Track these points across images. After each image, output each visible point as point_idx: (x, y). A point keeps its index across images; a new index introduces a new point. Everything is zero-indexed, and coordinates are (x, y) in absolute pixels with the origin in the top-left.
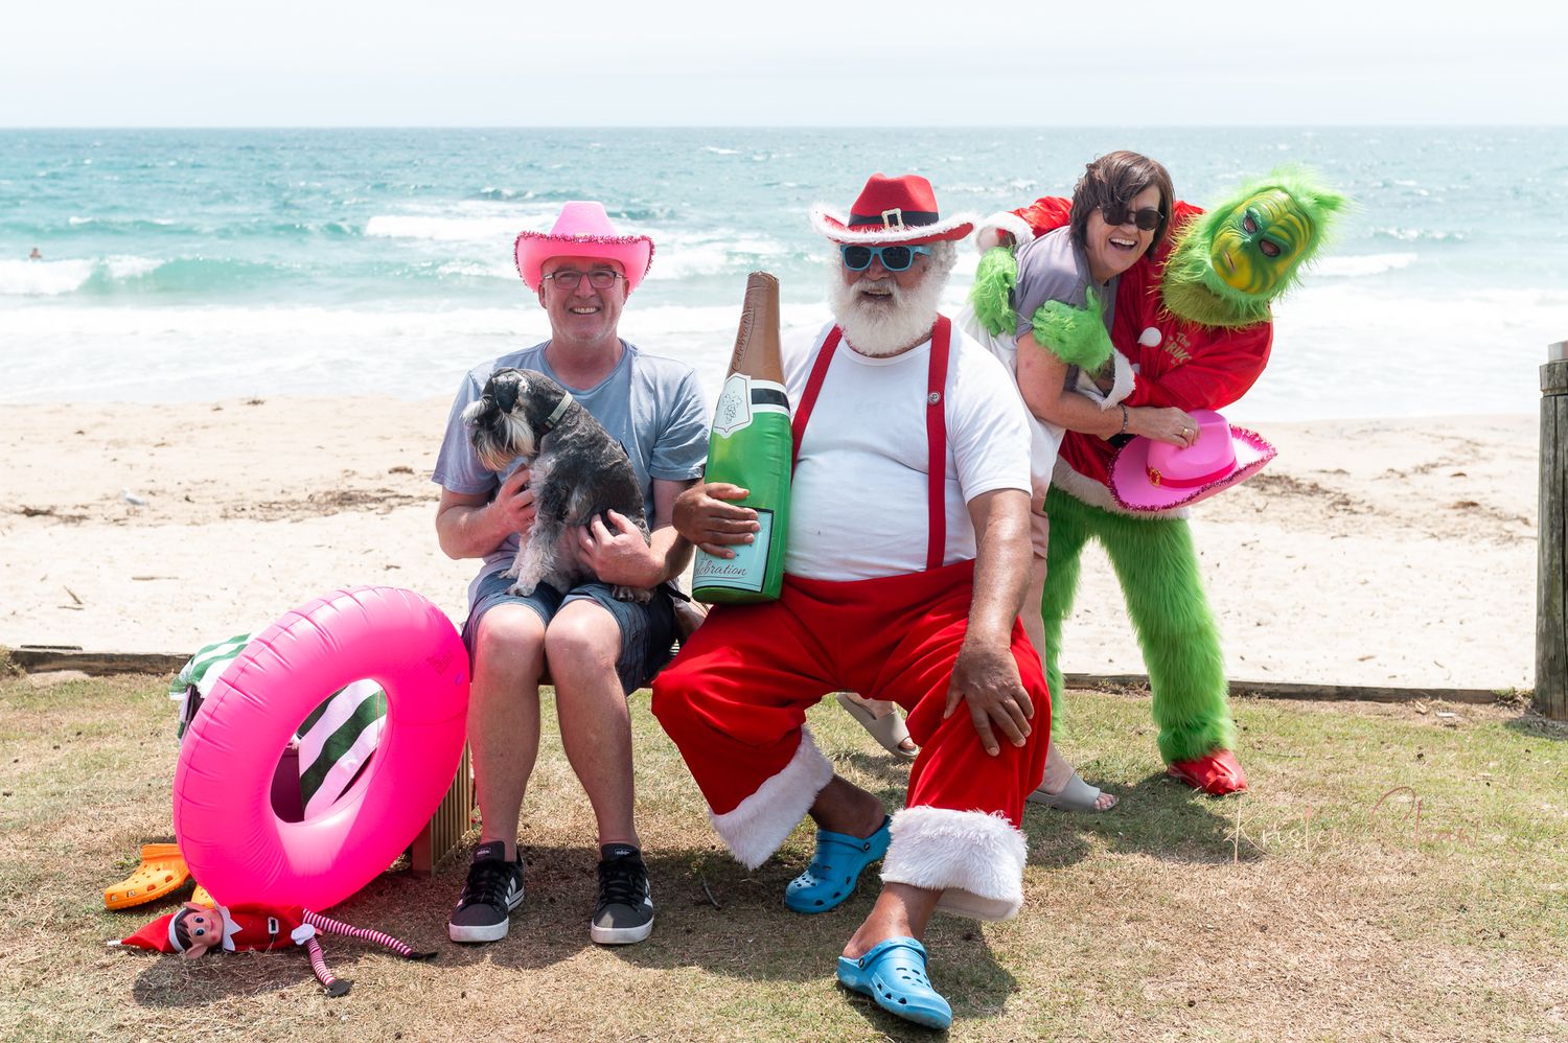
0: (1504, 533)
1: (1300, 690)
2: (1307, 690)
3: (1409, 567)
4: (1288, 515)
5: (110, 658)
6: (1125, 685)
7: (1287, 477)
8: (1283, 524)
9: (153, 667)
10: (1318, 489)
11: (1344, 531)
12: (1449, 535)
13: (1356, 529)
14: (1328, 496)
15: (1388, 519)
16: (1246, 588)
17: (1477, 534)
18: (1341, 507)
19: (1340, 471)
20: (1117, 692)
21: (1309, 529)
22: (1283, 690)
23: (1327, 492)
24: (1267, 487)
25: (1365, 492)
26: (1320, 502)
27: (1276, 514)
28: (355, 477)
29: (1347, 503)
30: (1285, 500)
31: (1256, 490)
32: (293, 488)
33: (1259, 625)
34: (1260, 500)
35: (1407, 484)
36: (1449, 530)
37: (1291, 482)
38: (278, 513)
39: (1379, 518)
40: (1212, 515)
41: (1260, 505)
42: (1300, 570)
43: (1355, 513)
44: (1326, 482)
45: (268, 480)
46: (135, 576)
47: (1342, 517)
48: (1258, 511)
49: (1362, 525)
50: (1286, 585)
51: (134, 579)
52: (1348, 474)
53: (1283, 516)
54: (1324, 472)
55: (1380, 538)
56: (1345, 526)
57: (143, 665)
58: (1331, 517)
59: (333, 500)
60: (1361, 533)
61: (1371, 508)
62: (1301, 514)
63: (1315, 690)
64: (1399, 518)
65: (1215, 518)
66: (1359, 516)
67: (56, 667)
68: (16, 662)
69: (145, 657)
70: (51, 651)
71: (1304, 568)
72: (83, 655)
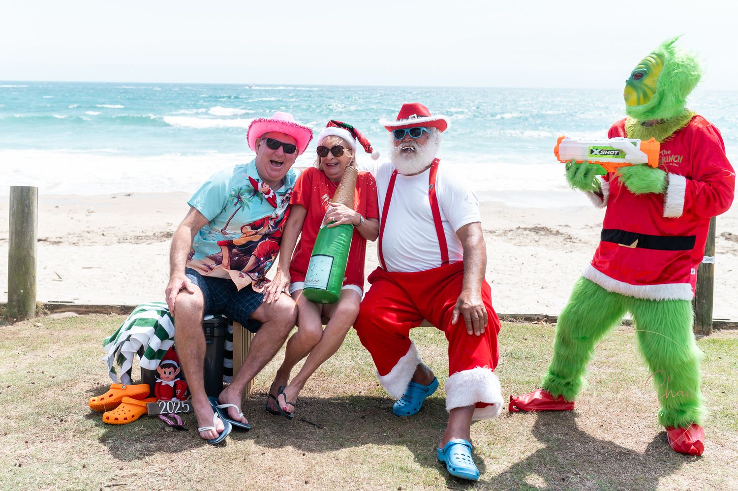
4: (548, 243)
5: (87, 307)
6: (515, 318)
7: (546, 228)
8: (546, 247)
9: (106, 311)
10: (559, 233)
11: (571, 250)
13: (575, 249)
14: (563, 235)
15: (586, 245)
16: (535, 273)
18: (569, 240)
19: (566, 226)
20: (512, 321)
21: (557, 249)
23: (562, 234)
24: (539, 232)
25: (577, 234)
26: (560, 239)
27: (542, 243)
28: (172, 226)
29: (571, 239)
30: (547, 237)
31: (534, 233)
32: (146, 230)
33: (542, 288)
34: (537, 237)
35: (593, 231)
37: (548, 230)
38: (141, 241)
39: (583, 245)
40: (518, 243)
41: (537, 239)
42: (555, 265)
43: (574, 242)
44: (562, 230)
45: (136, 227)
47: (569, 245)
48: (536, 241)
49: (577, 247)
50: (551, 271)
51: (83, 268)
52: (570, 227)
53: (546, 244)
54: (560, 226)
55: (585, 253)
56: (571, 248)
57: (101, 310)
58: (565, 244)
59: (164, 235)
60: (577, 250)
61: (580, 240)
62: (553, 243)
64: (591, 244)
65: (519, 244)
66: (576, 244)
67: (64, 310)
68: (46, 308)
69: (102, 307)
70: (61, 303)
71: (557, 265)
72: (75, 306)
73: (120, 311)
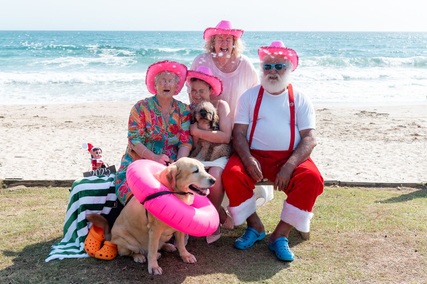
0: (386, 139)
1: (366, 184)
2: (368, 184)
3: (363, 148)
4: (329, 135)
5: (32, 182)
8: (328, 137)
9: (45, 184)
11: (344, 139)
12: (372, 140)
13: (347, 139)
15: (355, 136)
17: (379, 139)
22: (361, 184)
36: (371, 139)
42: (335, 150)
43: (346, 134)
46: (16, 156)
48: (321, 134)
51: (15, 157)
55: (354, 141)
57: (42, 184)
63: (370, 184)
67: (17, 184)
68: (5, 183)
69: (43, 181)
70: (15, 180)
71: (336, 149)
72: (25, 181)
73: (55, 184)
